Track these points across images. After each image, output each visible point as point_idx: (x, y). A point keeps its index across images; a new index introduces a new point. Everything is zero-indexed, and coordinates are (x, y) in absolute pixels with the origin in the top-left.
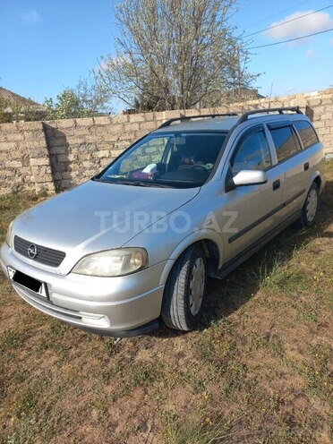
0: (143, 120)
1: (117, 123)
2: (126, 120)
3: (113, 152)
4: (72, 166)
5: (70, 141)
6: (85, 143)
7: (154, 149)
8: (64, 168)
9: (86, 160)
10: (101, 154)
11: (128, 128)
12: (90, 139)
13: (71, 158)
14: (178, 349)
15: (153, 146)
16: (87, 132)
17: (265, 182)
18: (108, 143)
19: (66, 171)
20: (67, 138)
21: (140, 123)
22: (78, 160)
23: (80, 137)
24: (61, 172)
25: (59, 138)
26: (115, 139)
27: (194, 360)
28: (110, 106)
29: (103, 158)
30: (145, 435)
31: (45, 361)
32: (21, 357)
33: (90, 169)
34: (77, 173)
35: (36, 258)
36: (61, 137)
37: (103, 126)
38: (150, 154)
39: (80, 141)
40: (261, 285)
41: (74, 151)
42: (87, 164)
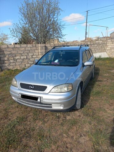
0: (32, 46)
1: (23, 47)
2: (26, 46)
3: (21, 57)
4: (6, 62)
5: (5, 53)
6: (11, 54)
7: (36, 56)
8: (3, 62)
9: (11, 60)
10: (17, 58)
11: (27, 49)
12: (13, 52)
13: (6, 59)
14: (78, 114)
15: (35, 55)
16: (12, 50)
17: (92, 65)
18: (20, 54)
19: (4, 63)
20: (4, 52)
21: (31, 47)
22: (8, 60)
23: (9, 51)
24: (2, 64)
25: (1, 51)
26: (22, 52)
27: (84, 117)
28: (9, 41)
29: (18, 59)
30: (83, 138)
31: (38, 124)
32: (29, 124)
33: (13, 63)
34: (8, 64)
35: (34, 89)
36: (2, 51)
37: (18, 48)
38: (34, 58)
39: (9, 53)
40: (91, 95)
41: (7, 56)
42: (12, 61)
